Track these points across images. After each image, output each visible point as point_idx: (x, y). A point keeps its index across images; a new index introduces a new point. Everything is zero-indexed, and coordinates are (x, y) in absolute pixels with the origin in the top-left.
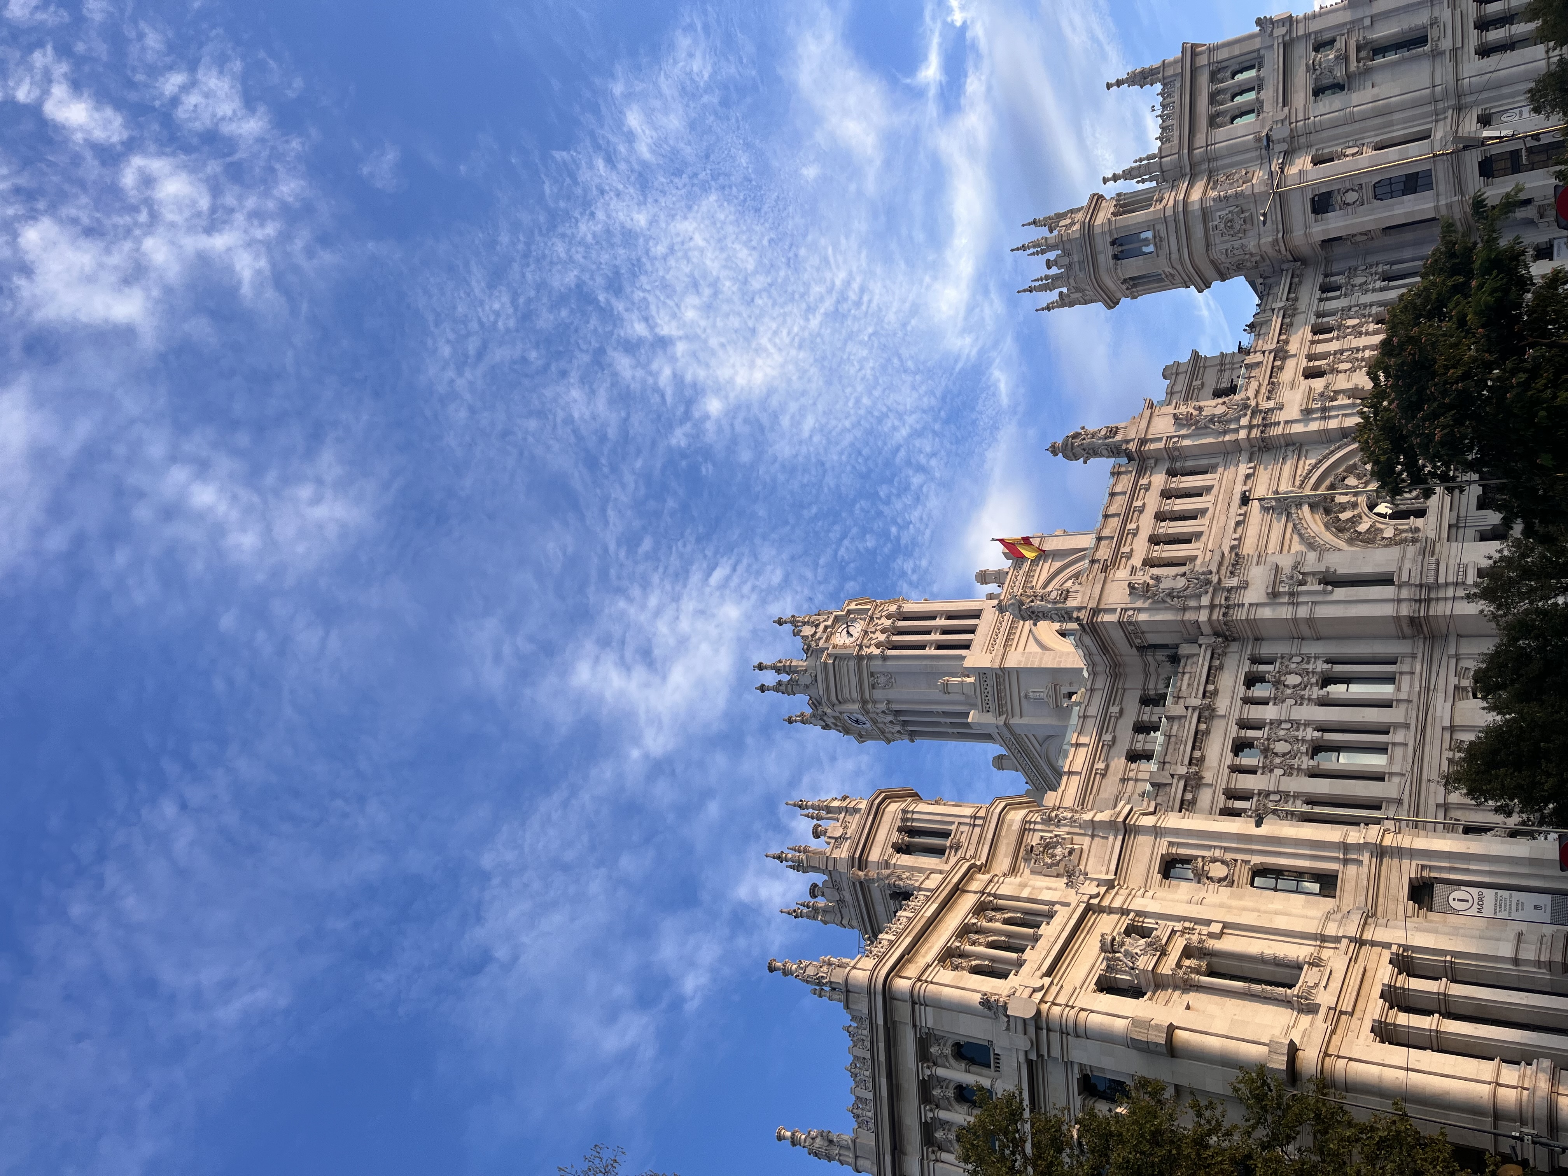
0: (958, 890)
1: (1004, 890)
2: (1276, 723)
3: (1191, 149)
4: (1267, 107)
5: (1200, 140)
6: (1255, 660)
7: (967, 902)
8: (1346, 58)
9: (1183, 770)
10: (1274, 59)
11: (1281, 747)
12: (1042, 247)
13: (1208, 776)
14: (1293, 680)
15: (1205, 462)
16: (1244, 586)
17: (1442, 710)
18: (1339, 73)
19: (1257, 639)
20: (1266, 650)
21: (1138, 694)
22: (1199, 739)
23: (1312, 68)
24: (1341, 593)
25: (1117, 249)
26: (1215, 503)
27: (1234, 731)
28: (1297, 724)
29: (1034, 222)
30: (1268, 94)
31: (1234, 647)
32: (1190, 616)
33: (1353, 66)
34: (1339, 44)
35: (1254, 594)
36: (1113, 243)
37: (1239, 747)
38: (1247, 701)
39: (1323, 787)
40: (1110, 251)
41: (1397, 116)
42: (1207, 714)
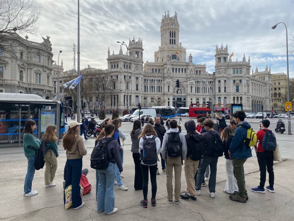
0: (132, 61)
1: (132, 65)
2: (155, 83)
3: (231, 66)
4: (234, 75)
5: (232, 67)
6: (161, 80)
7: (131, 62)
8: (237, 83)
9: (149, 76)
10: (240, 75)
11: (152, 84)
12: (222, 47)
13: (149, 78)
14: (159, 84)
15: (186, 72)
16: (169, 79)
17: (156, 96)
18: (236, 83)
19: (164, 80)
20: (163, 81)
21: (160, 68)
22: (152, 76)
23: (238, 80)
24: (167, 88)
25: (219, 58)
26: (181, 74)
27: (154, 79)
28: (155, 85)
29: (227, 45)
30: (236, 75)
31: (163, 78)
32: (165, 74)
33: (236, 84)
34: (240, 83)
35: (167, 80)
36: (220, 57)
37: (152, 80)
38: (157, 80)
39: (149, 87)
40: (219, 57)
41: (229, 89)
42: (155, 77)
